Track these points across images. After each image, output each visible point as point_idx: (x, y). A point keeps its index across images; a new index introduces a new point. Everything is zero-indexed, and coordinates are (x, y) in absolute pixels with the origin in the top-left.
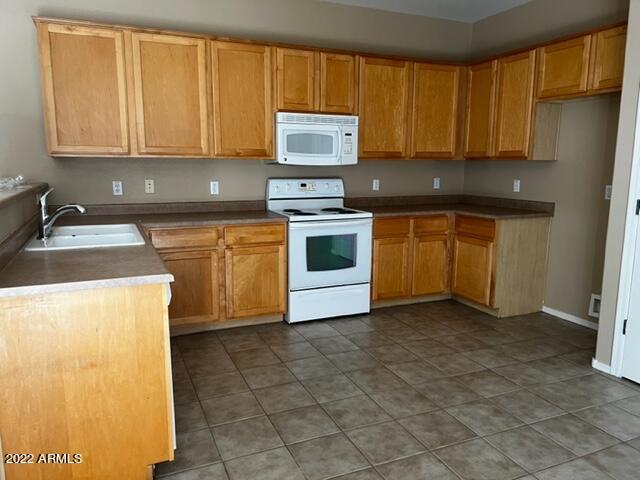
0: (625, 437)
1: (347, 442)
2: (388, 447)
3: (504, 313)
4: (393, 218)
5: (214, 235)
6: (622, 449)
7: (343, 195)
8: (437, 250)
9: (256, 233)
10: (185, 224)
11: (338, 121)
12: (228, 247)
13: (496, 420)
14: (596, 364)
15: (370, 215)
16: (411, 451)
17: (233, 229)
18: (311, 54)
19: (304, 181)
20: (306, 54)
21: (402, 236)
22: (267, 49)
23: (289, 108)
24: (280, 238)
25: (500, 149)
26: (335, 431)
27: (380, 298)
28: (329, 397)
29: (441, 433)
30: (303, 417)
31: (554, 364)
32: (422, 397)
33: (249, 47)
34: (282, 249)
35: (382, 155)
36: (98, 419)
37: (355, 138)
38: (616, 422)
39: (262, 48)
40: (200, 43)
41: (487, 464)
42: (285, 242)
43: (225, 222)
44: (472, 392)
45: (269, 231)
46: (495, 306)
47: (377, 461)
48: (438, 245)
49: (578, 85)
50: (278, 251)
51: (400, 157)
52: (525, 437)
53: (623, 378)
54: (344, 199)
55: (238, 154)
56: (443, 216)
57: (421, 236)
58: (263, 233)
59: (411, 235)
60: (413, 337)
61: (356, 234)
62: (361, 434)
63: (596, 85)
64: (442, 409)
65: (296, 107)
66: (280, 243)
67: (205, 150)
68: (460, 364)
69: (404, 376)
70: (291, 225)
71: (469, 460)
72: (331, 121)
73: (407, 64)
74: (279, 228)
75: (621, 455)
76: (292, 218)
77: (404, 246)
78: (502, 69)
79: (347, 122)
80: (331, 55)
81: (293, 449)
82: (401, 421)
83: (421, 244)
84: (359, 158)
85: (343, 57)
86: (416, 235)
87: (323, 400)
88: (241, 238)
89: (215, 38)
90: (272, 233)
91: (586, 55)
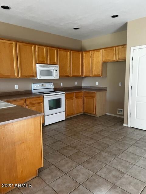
0: (138, 139)
1: (82, 153)
2: (92, 152)
3: (98, 116)
4: (70, 93)
5: (23, 102)
6: (139, 142)
7: (53, 87)
8: (80, 101)
9: (35, 100)
10: (14, 99)
11: (54, 67)
12: (27, 105)
13: (111, 141)
14: (124, 125)
15: (64, 93)
16: (98, 151)
17: (28, 99)
18: (45, 47)
19: (43, 84)
20: (44, 47)
21: (72, 98)
22: (33, 45)
23: (40, 63)
24: (42, 101)
25: (94, 74)
26: (77, 151)
27: (68, 116)
28: (70, 143)
29: (101, 146)
30: (67, 149)
31: (115, 126)
32: (92, 139)
33: (28, 45)
34: (42, 104)
35: (64, 76)
36: (24, 159)
37: (58, 71)
38: (134, 137)
39: (31, 45)
40: (14, 43)
41: (115, 150)
42: (43, 102)
43: (26, 97)
44: (103, 135)
45: (38, 99)
46: (97, 114)
47: (92, 156)
48: (80, 99)
49: (113, 59)
50: (41, 105)
51: (69, 76)
52: (120, 143)
53: (131, 127)
54: (54, 88)
55: (26, 77)
56: (81, 92)
57: (77, 98)
58: (37, 100)
59: (74, 97)
60: (80, 125)
61: (61, 98)
62: (84, 150)
63: (117, 59)
64: (98, 141)
65: (42, 63)
66: (41, 103)
67: (16, 76)
68: (96, 129)
69: (84, 134)
70: (45, 97)
71: (111, 150)
72: (52, 66)
73: (69, 51)
74: (41, 98)
75: (139, 143)
76: (45, 95)
77: (73, 101)
78: (93, 54)
79: (55, 67)
80: (51, 48)
81: (70, 157)
82: (91, 145)
83: (77, 100)
84: (59, 77)
85: (54, 49)
86: (76, 97)
87: (69, 144)
88: (31, 102)
89: (18, 42)
90: (39, 100)
91: (114, 52)
